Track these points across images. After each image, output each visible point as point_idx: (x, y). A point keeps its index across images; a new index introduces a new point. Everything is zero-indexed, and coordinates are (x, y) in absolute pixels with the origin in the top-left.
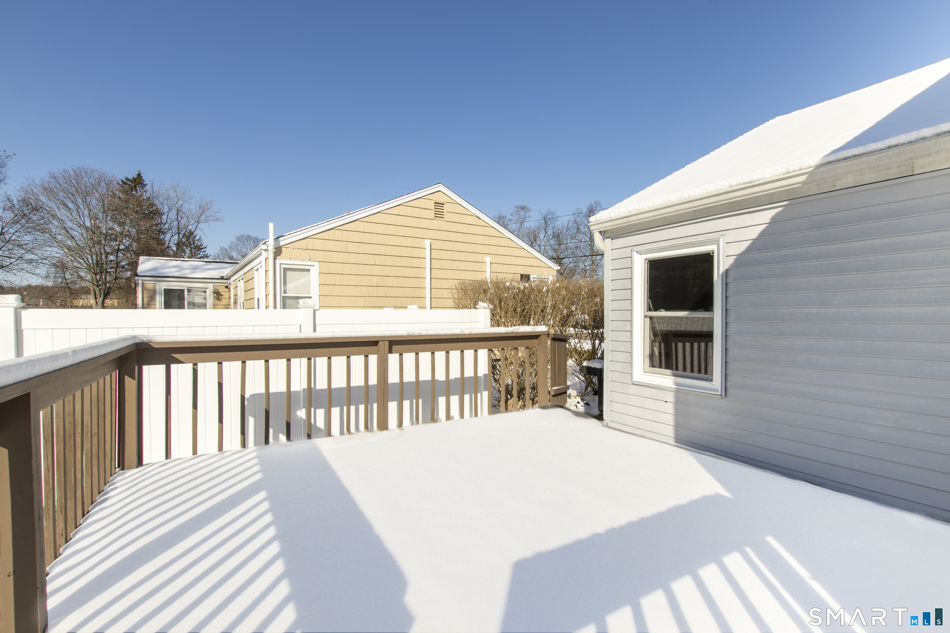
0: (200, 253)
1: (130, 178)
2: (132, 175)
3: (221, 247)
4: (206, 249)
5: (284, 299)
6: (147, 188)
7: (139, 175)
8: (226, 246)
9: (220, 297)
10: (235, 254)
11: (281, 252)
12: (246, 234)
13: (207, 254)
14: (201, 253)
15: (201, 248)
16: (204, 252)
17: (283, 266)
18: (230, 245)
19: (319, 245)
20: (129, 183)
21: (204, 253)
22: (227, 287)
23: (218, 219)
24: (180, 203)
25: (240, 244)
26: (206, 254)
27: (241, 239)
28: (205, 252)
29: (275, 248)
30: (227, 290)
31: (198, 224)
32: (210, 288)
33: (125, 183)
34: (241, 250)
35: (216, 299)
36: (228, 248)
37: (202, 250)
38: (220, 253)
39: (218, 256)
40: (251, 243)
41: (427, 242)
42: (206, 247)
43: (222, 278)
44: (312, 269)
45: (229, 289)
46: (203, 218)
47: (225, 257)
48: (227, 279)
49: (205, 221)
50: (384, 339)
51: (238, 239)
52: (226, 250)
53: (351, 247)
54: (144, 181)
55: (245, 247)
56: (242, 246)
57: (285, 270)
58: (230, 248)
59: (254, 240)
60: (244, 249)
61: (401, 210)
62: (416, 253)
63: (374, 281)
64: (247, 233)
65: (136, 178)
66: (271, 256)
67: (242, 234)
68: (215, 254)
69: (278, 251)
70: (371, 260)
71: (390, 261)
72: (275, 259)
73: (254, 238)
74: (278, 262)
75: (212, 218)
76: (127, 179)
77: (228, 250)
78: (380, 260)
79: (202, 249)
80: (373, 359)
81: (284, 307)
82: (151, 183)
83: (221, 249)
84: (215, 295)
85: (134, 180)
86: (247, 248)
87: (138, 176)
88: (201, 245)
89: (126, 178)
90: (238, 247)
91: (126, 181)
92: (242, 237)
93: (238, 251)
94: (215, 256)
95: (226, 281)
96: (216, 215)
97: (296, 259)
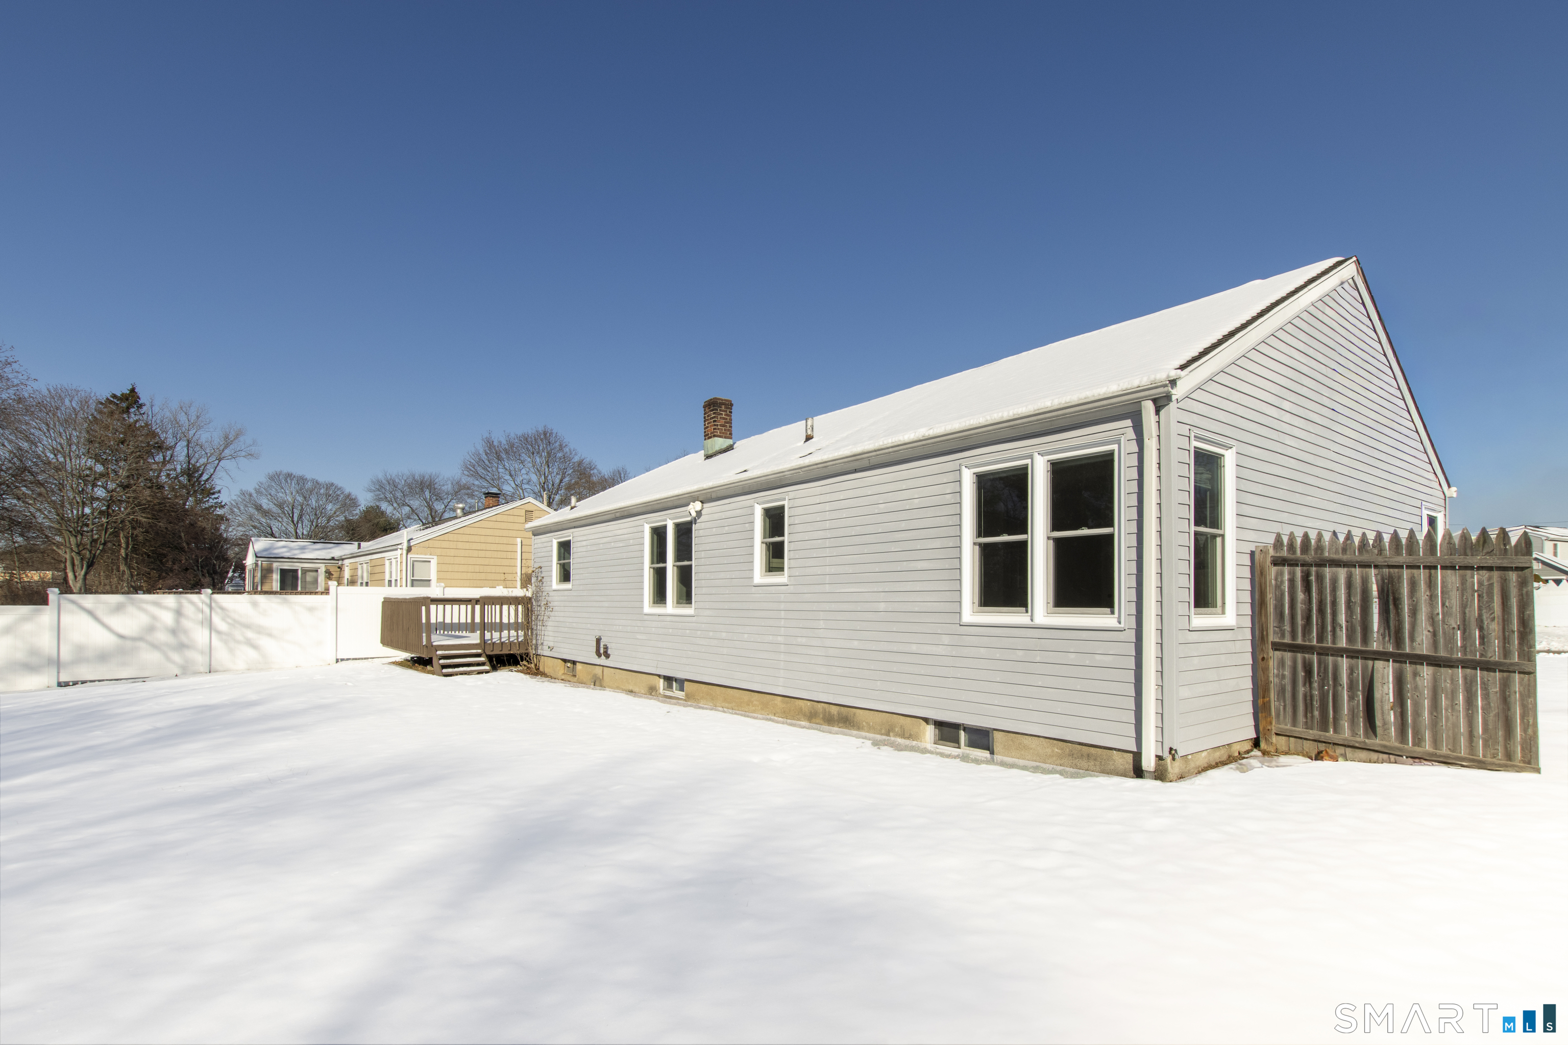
0: (208, 500)
1: (119, 394)
2: (122, 389)
3: (241, 490)
4: (219, 494)
5: (413, 581)
6: (144, 409)
7: (133, 390)
8: (250, 488)
9: (331, 577)
10: (266, 501)
11: (411, 549)
12: (285, 471)
13: (222, 502)
14: (211, 500)
15: (211, 492)
16: (216, 498)
17: (412, 559)
18: (258, 487)
19: (437, 544)
20: (117, 401)
21: (215, 501)
22: (339, 568)
23: (250, 455)
24: (191, 433)
25: (274, 485)
26: (220, 502)
27: (277, 477)
28: (218, 498)
29: (408, 547)
30: (339, 570)
31: (219, 461)
32: (322, 569)
33: (111, 402)
34: (276, 495)
35: (328, 578)
36: (253, 492)
37: (213, 496)
38: (240, 499)
39: (235, 504)
40: (293, 485)
41: (519, 540)
42: (219, 492)
43: (333, 559)
44: (432, 560)
45: (341, 569)
46: (227, 452)
47: (249, 506)
48: (338, 560)
49: (230, 457)
50: (474, 599)
51: (272, 478)
52: (251, 495)
53: (460, 545)
54: (140, 399)
55: (283, 490)
56: (276, 490)
57: (414, 561)
58: (258, 492)
59: (297, 481)
60: (281, 495)
61: (499, 518)
62: (510, 548)
63: (477, 569)
64: (286, 469)
65: (129, 394)
66: (405, 552)
67: (278, 470)
68: (232, 502)
69: (409, 549)
70: (475, 554)
71: (489, 554)
72: (407, 554)
73: (298, 477)
74: (409, 556)
75: (243, 453)
76: (114, 396)
77: (255, 495)
78: (482, 554)
79: (214, 494)
80: (469, 607)
81: (412, 586)
82: (150, 401)
83: (241, 493)
84: (327, 574)
85: (124, 398)
86: (285, 493)
87: (130, 392)
88: (211, 489)
89: (113, 394)
90: (270, 491)
91: (112, 399)
92: (278, 475)
93: (270, 497)
94: (232, 504)
95: (337, 562)
96: (248, 449)
97: (421, 554)
